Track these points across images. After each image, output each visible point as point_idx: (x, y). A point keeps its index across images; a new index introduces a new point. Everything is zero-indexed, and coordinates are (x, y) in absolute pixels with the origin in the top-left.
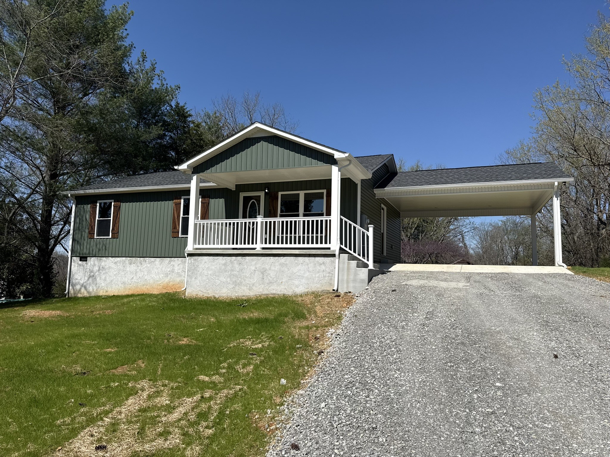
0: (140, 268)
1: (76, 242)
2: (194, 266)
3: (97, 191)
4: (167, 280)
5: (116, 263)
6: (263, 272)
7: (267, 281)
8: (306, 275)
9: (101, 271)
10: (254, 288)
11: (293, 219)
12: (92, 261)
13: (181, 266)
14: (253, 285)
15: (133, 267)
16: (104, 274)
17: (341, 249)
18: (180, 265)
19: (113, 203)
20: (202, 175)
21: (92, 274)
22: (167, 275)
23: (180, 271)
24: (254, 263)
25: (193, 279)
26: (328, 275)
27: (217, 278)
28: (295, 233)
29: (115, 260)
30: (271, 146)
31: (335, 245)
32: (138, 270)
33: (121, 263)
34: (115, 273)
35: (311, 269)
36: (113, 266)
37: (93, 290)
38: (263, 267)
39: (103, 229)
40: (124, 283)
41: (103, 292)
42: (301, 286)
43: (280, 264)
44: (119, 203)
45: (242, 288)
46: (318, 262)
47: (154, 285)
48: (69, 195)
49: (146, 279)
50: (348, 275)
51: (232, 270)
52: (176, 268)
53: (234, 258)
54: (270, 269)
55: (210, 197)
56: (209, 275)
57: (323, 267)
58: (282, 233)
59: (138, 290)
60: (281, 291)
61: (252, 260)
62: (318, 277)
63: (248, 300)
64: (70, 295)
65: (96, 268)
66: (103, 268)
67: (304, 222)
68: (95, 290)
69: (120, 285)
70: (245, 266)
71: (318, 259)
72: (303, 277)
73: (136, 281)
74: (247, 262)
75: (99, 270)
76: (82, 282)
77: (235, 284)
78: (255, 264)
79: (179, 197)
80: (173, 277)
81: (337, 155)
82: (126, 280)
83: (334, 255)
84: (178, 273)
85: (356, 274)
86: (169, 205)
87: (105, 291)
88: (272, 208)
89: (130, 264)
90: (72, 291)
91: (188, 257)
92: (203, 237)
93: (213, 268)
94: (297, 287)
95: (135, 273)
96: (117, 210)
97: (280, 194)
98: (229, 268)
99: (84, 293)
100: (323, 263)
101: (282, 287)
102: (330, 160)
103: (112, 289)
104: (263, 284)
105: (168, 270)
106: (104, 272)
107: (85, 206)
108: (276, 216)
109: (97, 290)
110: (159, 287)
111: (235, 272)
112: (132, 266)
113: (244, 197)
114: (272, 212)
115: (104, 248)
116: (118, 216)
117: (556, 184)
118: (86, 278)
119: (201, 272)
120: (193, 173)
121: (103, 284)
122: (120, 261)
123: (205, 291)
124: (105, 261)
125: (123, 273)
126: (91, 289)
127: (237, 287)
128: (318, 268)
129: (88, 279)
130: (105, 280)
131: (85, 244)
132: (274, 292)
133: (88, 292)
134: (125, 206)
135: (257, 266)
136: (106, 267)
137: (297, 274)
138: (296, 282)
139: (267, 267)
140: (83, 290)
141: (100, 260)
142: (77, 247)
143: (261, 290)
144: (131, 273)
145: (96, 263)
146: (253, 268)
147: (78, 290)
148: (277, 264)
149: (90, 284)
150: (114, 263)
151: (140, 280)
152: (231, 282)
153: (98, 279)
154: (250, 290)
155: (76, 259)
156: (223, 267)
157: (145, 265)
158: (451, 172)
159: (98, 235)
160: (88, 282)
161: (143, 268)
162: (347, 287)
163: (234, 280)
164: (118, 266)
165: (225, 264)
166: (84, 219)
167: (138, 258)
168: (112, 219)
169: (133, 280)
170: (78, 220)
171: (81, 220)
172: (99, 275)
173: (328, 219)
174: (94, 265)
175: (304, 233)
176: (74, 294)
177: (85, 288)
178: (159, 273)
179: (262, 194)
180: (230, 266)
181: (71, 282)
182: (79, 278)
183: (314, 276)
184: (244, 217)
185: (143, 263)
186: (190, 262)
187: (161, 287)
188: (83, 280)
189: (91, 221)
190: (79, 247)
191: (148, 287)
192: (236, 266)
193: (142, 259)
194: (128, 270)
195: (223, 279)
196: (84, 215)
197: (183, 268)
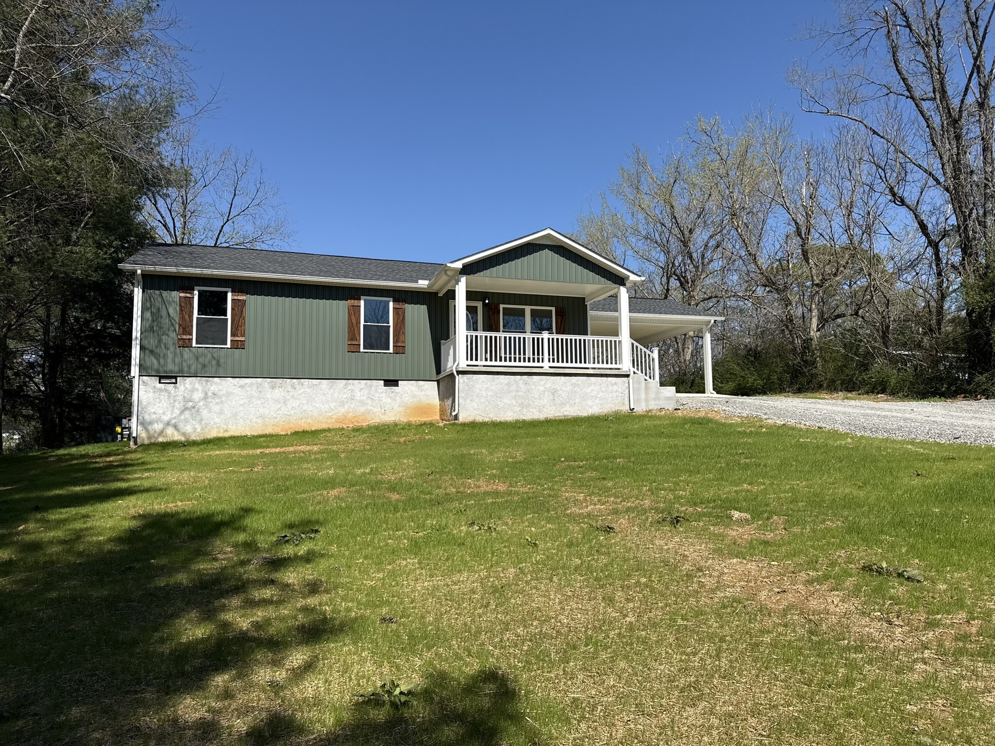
0: (291, 394)
1: (147, 352)
2: (468, 386)
3: (197, 271)
4: (342, 410)
5: (242, 387)
6: (554, 392)
7: (559, 402)
8: (599, 395)
9: (210, 400)
12: (186, 385)
14: (544, 406)
15: (278, 393)
16: (217, 403)
18: (363, 390)
19: (229, 295)
21: (190, 404)
22: (343, 404)
24: (543, 382)
25: (468, 401)
26: (620, 395)
27: (499, 400)
28: (524, 354)
29: (241, 382)
30: (556, 256)
31: (626, 365)
32: (288, 397)
33: (254, 388)
34: (241, 402)
35: (604, 389)
36: (237, 391)
37: (193, 430)
38: (553, 386)
39: (211, 334)
40: (261, 416)
41: (219, 432)
43: (572, 384)
44: (242, 295)
45: (531, 410)
46: (610, 382)
47: (321, 418)
48: (139, 272)
49: (305, 410)
50: (646, 393)
51: (517, 391)
52: (358, 395)
53: (518, 377)
54: (561, 389)
55: (406, 301)
56: (489, 397)
57: (615, 388)
59: (292, 425)
60: (574, 412)
61: (541, 380)
62: (612, 397)
64: (139, 440)
65: (198, 395)
66: (214, 394)
68: (199, 430)
69: (255, 420)
70: (533, 386)
71: (610, 379)
72: (596, 397)
73: (285, 412)
74: (534, 382)
75: (206, 397)
76: (166, 418)
77: (522, 405)
78: (545, 384)
79: (356, 297)
80: (352, 406)
81: (631, 277)
82: (267, 412)
83: (628, 376)
84: (361, 401)
85: (658, 393)
86: (340, 307)
87: (222, 430)
89: (273, 388)
90: (144, 435)
91: (458, 375)
93: (494, 388)
94: (591, 407)
95: (282, 401)
96: (239, 306)
97: (502, 306)
98: (514, 388)
99: (173, 435)
100: (616, 383)
101: (576, 408)
103: (237, 426)
104: (554, 405)
105: (345, 396)
106: (217, 401)
107: (165, 294)
109: (202, 429)
110: (329, 421)
111: (520, 393)
112: (277, 390)
114: (494, 327)
115: (214, 363)
116: (244, 314)
117: (712, 321)
118: (177, 412)
119: (478, 393)
120: (461, 273)
121: (217, 420)
122: (252, 384)
123: (485, 415)
124: (216, 384)
125: (259, 402)
126: (188, 429)
127: (525, 410)
129: (182, 412)
130: (221, 412)
131: (170, 356)
132: (567, 413)
133: (184, 434)
134: (254, 302)
135: (547, 386)
136: (220, 393)
137: (590, 394)
138: (590, 403)
139: (558, 387)
140: (170, 430)
141: (207, 381)
142: (152, 361)
143: (553, 412)
144: (277, 401)
145: (197, 386)
146: (542, 389)
147: (158, 431)
148: (568, 384)
149: (186, 421)
150: (239, 387)
151: (293, 412)
152: (517, 405)
153: (204, 412)
154: (541, 413)
155: (151, 381)
156: (506, 387)
157: (303, 390)
159: (200, 342)
160: (183, 417)
161: (299, 395)
162: (647, 405)
163: (520, 401)
164: (247, 391)
165: (508, 384)
166: (164, 313)
167: (288, 380)
168: (229, 318)
169: (280, 412)
170: (148, 315)
171: (156, 316)
172: (206, 406)
173: (617, 340)
174: (193, 390)
175: (534, 354)
176: (149, 438)
177: (175, 427)
178: (328, 401)
179: (481, 304)
180: (515, 385)
181: (140, 417)
182: (161, 411)
185: (297, 387)
187: (333, 420)
188: (169, 415)
189: (182, 318)
190: (155, 362)
191: (309, 421)
192: (522, 385)
193: (295, 381)
194: (269, 397)
195: (506, 401)
196: (164, 307)
197: (369, 393)
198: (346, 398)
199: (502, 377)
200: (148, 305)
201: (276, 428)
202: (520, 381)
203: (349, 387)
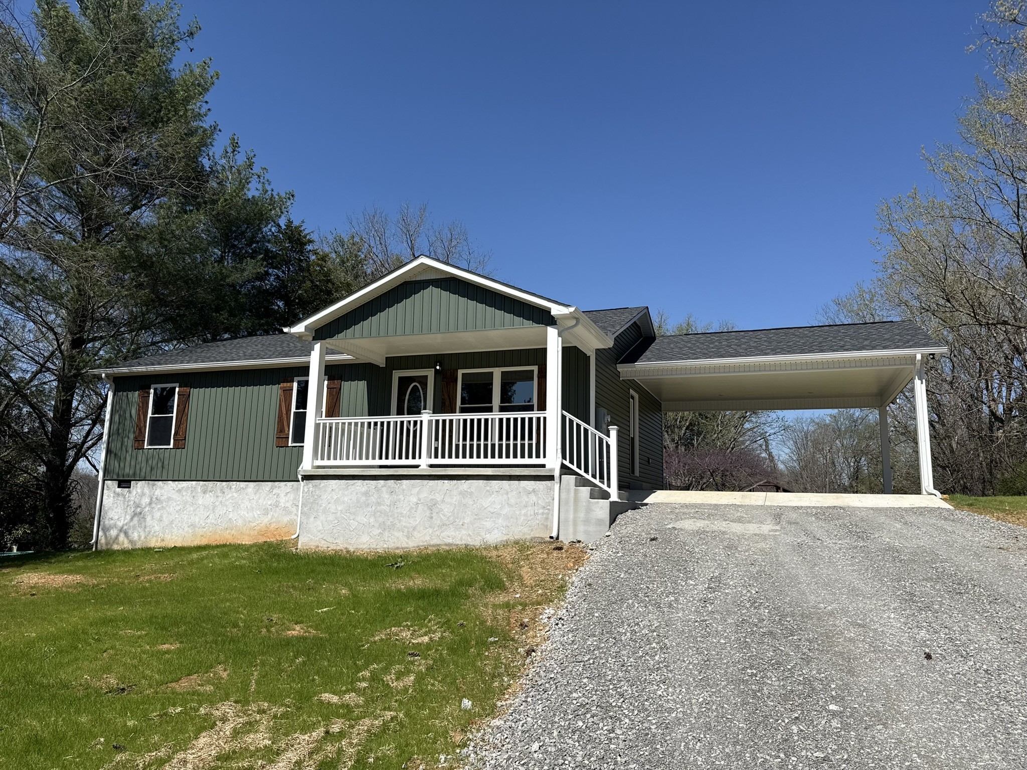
0: (220, 499)
1: (113, 455)
2: (313, 496)
3: (151, 368)
4: (265, 520)
5: (179, 491)
6: (432, 506)
7: (438, 522)
8: (504, 512)
9: (153, 505)
10: (415, 533)
11: (483, 416)
12: (138, 487)
13: (291, 496)
14: (414, 529)
15: (209, 498)
16: (159, 509)
17: (563, 466)
18: (289, 494)
19: (177, 390)
20: (330, 342)
21: (139, 510)
22: (266, 512)
23: (289, 505)
24: (415, 490)
25: (312, 519)
26: (541, 511)
27: (352, 518)
28: (486, 439)
29: (179, 486)
30: (445, 294)
31: (553, 460)
32: (217, 504)
33: (189, 492)
34: (178, 508)
35: (512, 501)
36: (175, 496)
37: (139, 537)
38: (431, 497)
39: (160, 433)
40: (192, 526)
41: (157, 541)
42: (496, 531)
43: (461, 493)
44: (187, 389)
45: (396, 534)
46: (524, 488)
47: (245, 528)
48: (103, 375)
49: (230, 519)
50: (576, 511)
51: (379, 504)
52: (283, 500)
53: (382, 482)
54: (443, 501)
55: (342, 378)
56: (339, 512)
57: (533, 498)
58: (465, 439)
59: (217, 537)
60: (461, 539)
61: (414, 487)
62: (526, 515)
63: (405, 557)
64: (99, 546)
65: (146, 500)
66: (157, 499)
67: (501, 420)
68: (142, 538)
69: (186, 529)
70: (401, 497)
71: (524, 483)
72: (499, 515)
73: (213, 521)
74: (403, 490)
75: (150, 504)
76: (120, 524)
77: (383, 526)
78: (418, 493)
79: (289, 379)
80: (276, 515)
81: (556, 310)
82: (197, 520)
83: (551, 478)
84: (285, 508)
85: (589, 510)
86: (273, 392)
87: (159, 540)
88: (447, 397)
89: (205, 492)
90: (102, 540)
91: (303, 480)
92: (329, 446)
93: (346, 499)
94: (489, 531)
95: (211, 508)
96: (185, 400)
97: (460, 372)
98: (373, 499)
99: (123, 544)
100: (534, 491)
101: (464, 532)
102: (544, 318)
103: (172, 535)
104: (430, 527)
105: (269, 503)
106: (159, 506)
107: (130, 394)
108: (453, 411)
109: (145, 538)
110: (252, 533)
111: (383, 507)
112: (207, 495)
113: (400, 378)
114: (447, 403)
115: (160, 465)
116: (186, 410)
117: (919, 357)
118: (128, 517)
119: (325, 508)
120: (314, 339)
121: (157, 528)
122: (188, 487)
123: (330, 540)
124: (161, 488)
125: (192, 509)
126: (135, 536)
127: (386, 534)
128: (525, 498)
129: (132, 519)
130: (160, 520)
131: (128, 458)
132: (450, 541)
133: (131, 542)
134: (197, 394)
135: (422, 496)
136: (163, 498)
137: (489, 509)
138: (488, 524)
139: (439, 498)
140: (122, 537)
141: (154, 485)
142: (115, 464)
143: (427, 538)
144: (206, 507)
145: (146, 491)
146: (415, 500)
147: (113, 537)
148: (455, 493)
149: (134, 528)
150: (177, 491)
151: (220, 521)
152: (377, 525)
153: (149, 518)
154: (408, 538)
155: (112, 485)
156: (364, 498)
157: (230, 495)
158: (744, 337)
159: (150, 444)
160: (131, 524)
161: (226, 500)
162: (575, 532)
163: (381, 520)
164: (183, 496)
165: (366, 494)
166: (128, 415)
167: (219, 483)
168: (174, 415)
169: (209, 521)
170: (117, 418)
171: (122, 418)
172: (151, 512)
173: (542, 416)
174: (143, 494)
175: (501, 439)
176: (107, 544)
177: (126, 533)
178: (253, 508)
179: (430, 373)
180: (376, 495)
181: (101, 523)
182: (116, 517)
183: (518, 513)
184: (400, 412)
185: (226, 491)
186: (306, 490)
187: (256, 532)
188: (122, 521)
189: (139, 419)
190: (117, 464)
191: (233, 532)
192: (386, 495)
193: (224, 483)
194: (200, 503)
195: (362, 519)
196: (128, 408)
197: (295, 499)
198: (271, 505)
199: (359, 482)
200: (117, 408)
201: (204, 539)
202: (384, 489)
203: (275, 491)
